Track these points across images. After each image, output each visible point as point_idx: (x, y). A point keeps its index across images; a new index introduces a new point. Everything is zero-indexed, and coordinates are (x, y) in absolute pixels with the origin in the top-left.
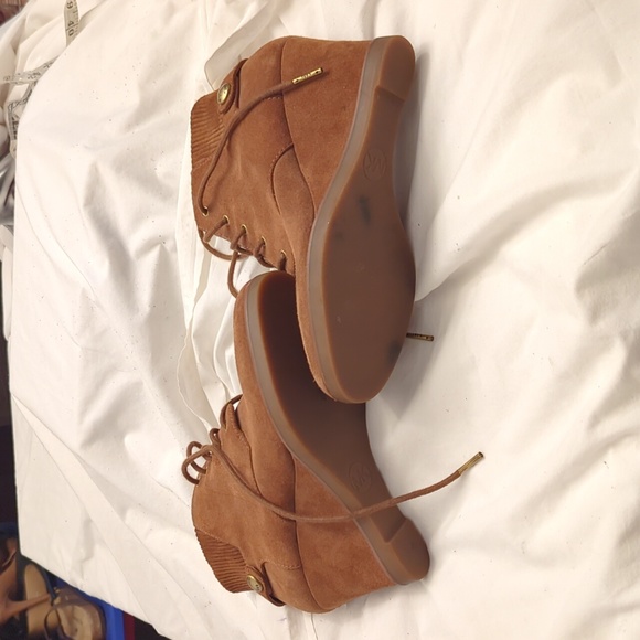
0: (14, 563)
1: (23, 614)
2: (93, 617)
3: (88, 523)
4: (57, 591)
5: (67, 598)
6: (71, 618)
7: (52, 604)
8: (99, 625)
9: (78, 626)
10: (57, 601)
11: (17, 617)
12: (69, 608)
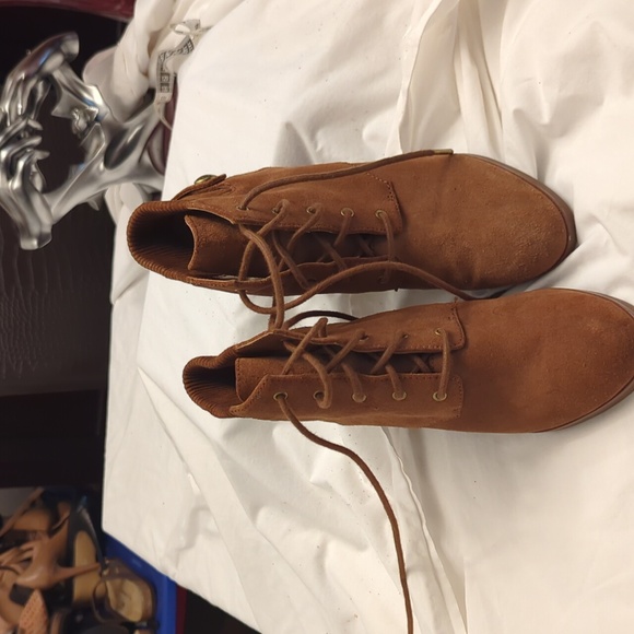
0: (65, 527)
1: (69, 582)
2: (144, 594)
3: (199, 510)
4: (107, 562)
5: (117, 571)
6: (119, 591)
7: (101, 574)
8: (150, 603)
9: (125, 600)
10: (105, 573)
11: (63, 584)
12: (118, 581)
